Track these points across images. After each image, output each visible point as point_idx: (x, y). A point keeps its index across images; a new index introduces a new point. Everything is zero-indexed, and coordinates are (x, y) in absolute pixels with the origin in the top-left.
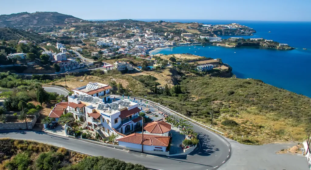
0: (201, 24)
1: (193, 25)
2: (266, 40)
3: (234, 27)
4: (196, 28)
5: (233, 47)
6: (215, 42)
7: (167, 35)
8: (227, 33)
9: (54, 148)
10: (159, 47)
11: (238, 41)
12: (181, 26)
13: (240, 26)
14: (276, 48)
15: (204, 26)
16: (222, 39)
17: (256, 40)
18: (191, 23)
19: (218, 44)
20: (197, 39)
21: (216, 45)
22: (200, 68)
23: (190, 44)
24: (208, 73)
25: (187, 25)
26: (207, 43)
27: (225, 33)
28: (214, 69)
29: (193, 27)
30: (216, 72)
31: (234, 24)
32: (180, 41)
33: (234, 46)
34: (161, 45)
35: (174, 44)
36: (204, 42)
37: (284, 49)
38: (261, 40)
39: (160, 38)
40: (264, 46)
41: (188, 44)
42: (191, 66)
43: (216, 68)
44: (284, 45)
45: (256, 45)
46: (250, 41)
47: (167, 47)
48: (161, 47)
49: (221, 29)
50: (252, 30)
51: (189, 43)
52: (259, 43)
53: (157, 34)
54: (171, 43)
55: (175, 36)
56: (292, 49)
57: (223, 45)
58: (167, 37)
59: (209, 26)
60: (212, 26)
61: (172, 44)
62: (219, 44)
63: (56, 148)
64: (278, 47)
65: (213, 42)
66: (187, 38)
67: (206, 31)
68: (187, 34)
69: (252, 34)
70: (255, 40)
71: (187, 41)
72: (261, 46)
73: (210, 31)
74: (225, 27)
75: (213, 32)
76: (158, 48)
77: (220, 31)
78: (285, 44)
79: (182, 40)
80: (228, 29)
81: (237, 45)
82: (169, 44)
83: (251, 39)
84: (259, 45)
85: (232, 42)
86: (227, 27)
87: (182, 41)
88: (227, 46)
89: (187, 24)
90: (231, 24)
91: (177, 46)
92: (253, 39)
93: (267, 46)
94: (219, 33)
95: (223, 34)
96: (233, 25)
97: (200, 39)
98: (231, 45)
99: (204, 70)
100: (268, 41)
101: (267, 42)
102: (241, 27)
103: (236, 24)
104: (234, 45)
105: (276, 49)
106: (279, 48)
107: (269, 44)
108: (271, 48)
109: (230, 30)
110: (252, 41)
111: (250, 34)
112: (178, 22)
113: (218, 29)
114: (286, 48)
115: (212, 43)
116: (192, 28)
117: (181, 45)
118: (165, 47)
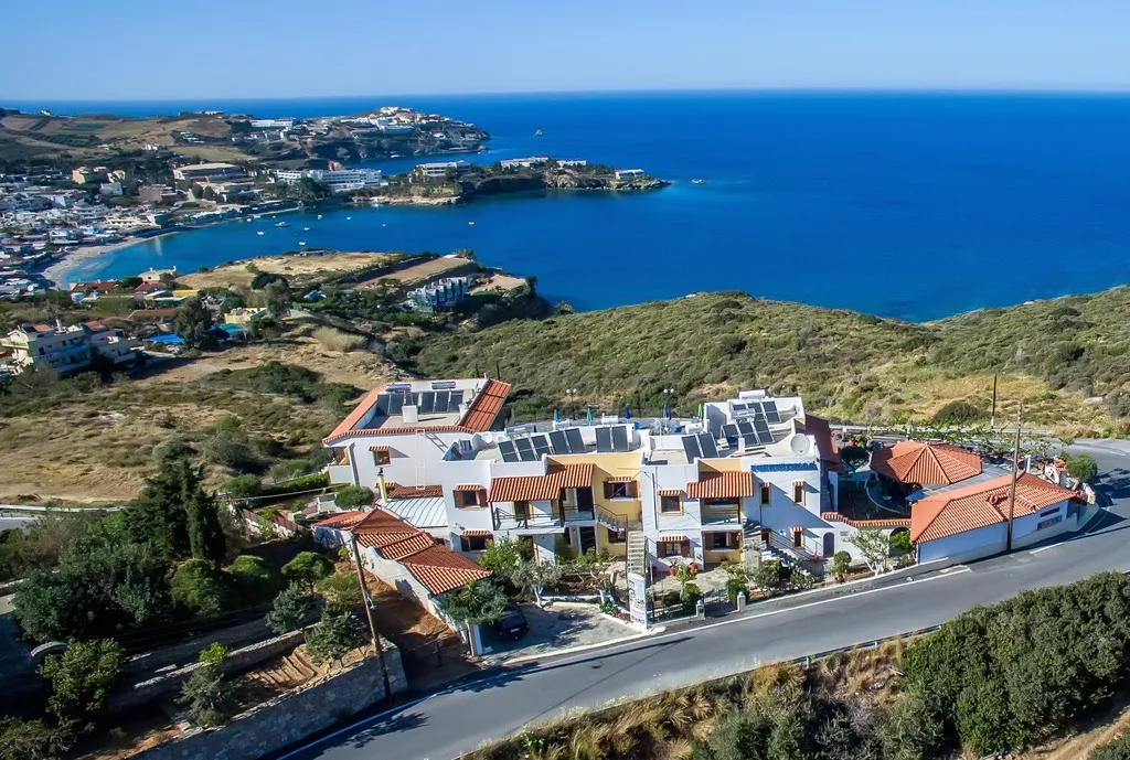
0: (242, 117)
1: (203, 126)
2: (561, 163)
3: (395, 122)
4: (225, 139)
5: (449, 202)
6: (361, 193)
7: (88, 182)
8: (380, 148)
9: (719, 692)
10: (82, 244)
11: (458, 177)
12: (133, 131)
13: (419, 116)
14: (609, 186)
15: (260, 129)
16: (384, 178)
17: (526, 164)
18: (186, 115)
19: (376, 199)
20: (271, 188)
21: (367, 206)
22: (420, 300)
23: (245, 212)
24: (461, 314)
25: (171, 127)
26: (321, 198)
27: (372, 151)
28: (472, 293)
29: (205, 133)
30: (490, 306)
31: (392, 110)
32: (181, 203)
33: (453, 199)
34: (89, 231)
35: (166, 223)
36: (309, 197)
37: (635, 190)
38: (542, 164)
39: (61, 200)
40: (564, 185)
41: (233, 214)
42: (377, 298)
43: (477, 290)
44: (632, 174)
45: (530, 186)
46: (504, 173)
47: (133, 241)
48: (98, 243)
49: (348, 134)
50: (472, 131)
51: (237, 207)
52: (541, 177)
53: (18, 180)
54: (144, 218)
55: (141, 184)
56: (662, 185)
57: (401, 200)
58: (97, 191)
59: (284, 124)
60: (298, 123)
61: (153, 224)
62: (381, 198)
63: (730, 682)
64: (614, 184)
65: (352, 193)
66: (219, 189)
67: (279, 147)
68: (202, 166)
69: (481, 147)
70: (520, 166)
71: (219, 200)
72: (549, 186)
73: (297, 145)
74: (360, 126)
75: (313, 150)
76: (84, 251)
77: (346, 143)
78: (634, 171)
79: (191, 198)
80: (380, 134)
81: (461, 191)
82: (136, 222)
83: (506, 164)
84: (544, 185)
85: (432, 182)
86: (370, 126)
87: (196, 206)
88: (419, 200)
89: (165, 122)
90: (378, 113)
91: (180, 228)
92: (515, 163)
93: (573, 183)
94: (342, 151)
95: (362, 154)
96: (386, 115)
97: (283, 187)
98: (437, 196)
99: (439, 303)
100: (571, 163)
101: (569, 167)
102: (424, 122)
103: (398, 111)
104: (447, 196)
105: (609, 191)
106: (619, 186)
107: (576, 175)
108: (591, 190)
109: (389, 135)
110: (511, 170)
111: (476, 146)
112: (97, 113)
113: (331, 134)
114: (643, 186)
115: (347, 197)
116: (200, 137)
117: (200, 221)
118: (120, 240)
